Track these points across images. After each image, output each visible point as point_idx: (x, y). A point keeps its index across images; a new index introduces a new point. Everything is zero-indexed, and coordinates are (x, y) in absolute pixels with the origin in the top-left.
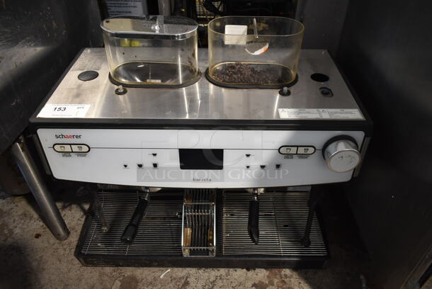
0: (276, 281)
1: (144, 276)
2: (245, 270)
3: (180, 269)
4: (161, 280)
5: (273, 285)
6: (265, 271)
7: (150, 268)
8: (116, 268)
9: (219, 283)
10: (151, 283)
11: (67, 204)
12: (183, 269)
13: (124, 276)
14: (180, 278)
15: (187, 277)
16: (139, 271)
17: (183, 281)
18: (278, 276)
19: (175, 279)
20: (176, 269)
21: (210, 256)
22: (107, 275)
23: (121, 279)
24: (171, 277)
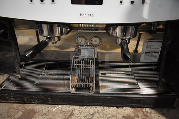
0: (140, 115)
1: (41, 109)
2: (115, 108)
3: (68, 106)
4: (53, 112)
5: (138, 117)
6: (130, 108)
7: (47, 105)
8: (22, 104)
9: (97, 115)
10: (45, 114)
11: (3, 74)
12: (70, 106)
13: (26, 109)
14: (68, 111)
15: (73, 111)
16: (38, 106)
17: (69, 113)
18: (141, 112)
19: (63, 112)
20: (65, 106)
21: (91, 92)
22: (14, 108)
23: (23, 110)
24: (61, 111)
